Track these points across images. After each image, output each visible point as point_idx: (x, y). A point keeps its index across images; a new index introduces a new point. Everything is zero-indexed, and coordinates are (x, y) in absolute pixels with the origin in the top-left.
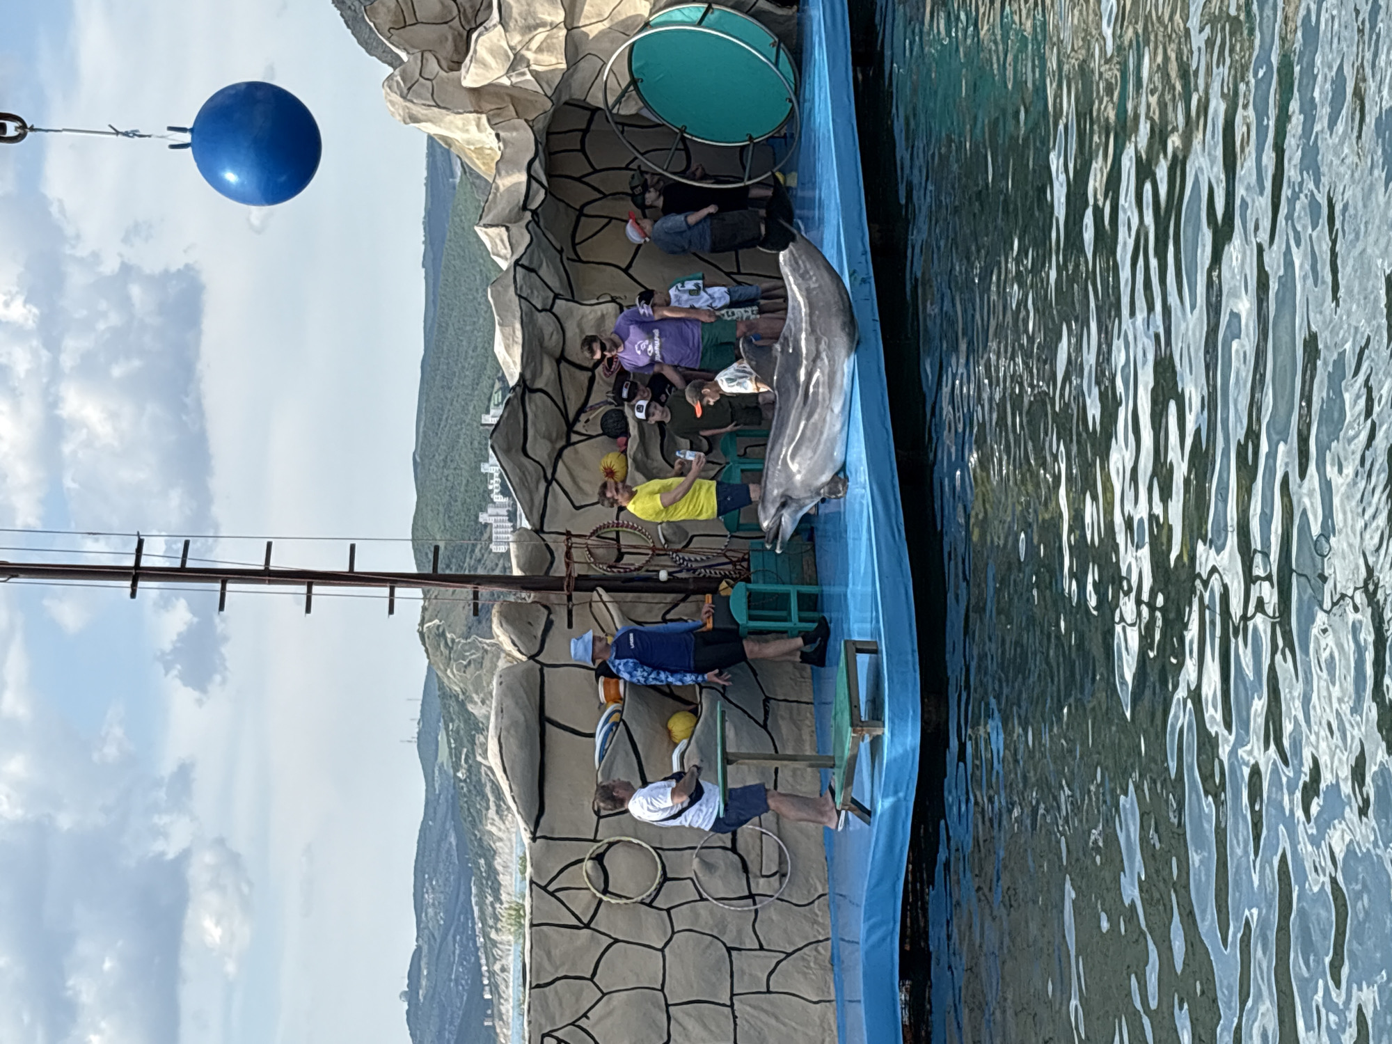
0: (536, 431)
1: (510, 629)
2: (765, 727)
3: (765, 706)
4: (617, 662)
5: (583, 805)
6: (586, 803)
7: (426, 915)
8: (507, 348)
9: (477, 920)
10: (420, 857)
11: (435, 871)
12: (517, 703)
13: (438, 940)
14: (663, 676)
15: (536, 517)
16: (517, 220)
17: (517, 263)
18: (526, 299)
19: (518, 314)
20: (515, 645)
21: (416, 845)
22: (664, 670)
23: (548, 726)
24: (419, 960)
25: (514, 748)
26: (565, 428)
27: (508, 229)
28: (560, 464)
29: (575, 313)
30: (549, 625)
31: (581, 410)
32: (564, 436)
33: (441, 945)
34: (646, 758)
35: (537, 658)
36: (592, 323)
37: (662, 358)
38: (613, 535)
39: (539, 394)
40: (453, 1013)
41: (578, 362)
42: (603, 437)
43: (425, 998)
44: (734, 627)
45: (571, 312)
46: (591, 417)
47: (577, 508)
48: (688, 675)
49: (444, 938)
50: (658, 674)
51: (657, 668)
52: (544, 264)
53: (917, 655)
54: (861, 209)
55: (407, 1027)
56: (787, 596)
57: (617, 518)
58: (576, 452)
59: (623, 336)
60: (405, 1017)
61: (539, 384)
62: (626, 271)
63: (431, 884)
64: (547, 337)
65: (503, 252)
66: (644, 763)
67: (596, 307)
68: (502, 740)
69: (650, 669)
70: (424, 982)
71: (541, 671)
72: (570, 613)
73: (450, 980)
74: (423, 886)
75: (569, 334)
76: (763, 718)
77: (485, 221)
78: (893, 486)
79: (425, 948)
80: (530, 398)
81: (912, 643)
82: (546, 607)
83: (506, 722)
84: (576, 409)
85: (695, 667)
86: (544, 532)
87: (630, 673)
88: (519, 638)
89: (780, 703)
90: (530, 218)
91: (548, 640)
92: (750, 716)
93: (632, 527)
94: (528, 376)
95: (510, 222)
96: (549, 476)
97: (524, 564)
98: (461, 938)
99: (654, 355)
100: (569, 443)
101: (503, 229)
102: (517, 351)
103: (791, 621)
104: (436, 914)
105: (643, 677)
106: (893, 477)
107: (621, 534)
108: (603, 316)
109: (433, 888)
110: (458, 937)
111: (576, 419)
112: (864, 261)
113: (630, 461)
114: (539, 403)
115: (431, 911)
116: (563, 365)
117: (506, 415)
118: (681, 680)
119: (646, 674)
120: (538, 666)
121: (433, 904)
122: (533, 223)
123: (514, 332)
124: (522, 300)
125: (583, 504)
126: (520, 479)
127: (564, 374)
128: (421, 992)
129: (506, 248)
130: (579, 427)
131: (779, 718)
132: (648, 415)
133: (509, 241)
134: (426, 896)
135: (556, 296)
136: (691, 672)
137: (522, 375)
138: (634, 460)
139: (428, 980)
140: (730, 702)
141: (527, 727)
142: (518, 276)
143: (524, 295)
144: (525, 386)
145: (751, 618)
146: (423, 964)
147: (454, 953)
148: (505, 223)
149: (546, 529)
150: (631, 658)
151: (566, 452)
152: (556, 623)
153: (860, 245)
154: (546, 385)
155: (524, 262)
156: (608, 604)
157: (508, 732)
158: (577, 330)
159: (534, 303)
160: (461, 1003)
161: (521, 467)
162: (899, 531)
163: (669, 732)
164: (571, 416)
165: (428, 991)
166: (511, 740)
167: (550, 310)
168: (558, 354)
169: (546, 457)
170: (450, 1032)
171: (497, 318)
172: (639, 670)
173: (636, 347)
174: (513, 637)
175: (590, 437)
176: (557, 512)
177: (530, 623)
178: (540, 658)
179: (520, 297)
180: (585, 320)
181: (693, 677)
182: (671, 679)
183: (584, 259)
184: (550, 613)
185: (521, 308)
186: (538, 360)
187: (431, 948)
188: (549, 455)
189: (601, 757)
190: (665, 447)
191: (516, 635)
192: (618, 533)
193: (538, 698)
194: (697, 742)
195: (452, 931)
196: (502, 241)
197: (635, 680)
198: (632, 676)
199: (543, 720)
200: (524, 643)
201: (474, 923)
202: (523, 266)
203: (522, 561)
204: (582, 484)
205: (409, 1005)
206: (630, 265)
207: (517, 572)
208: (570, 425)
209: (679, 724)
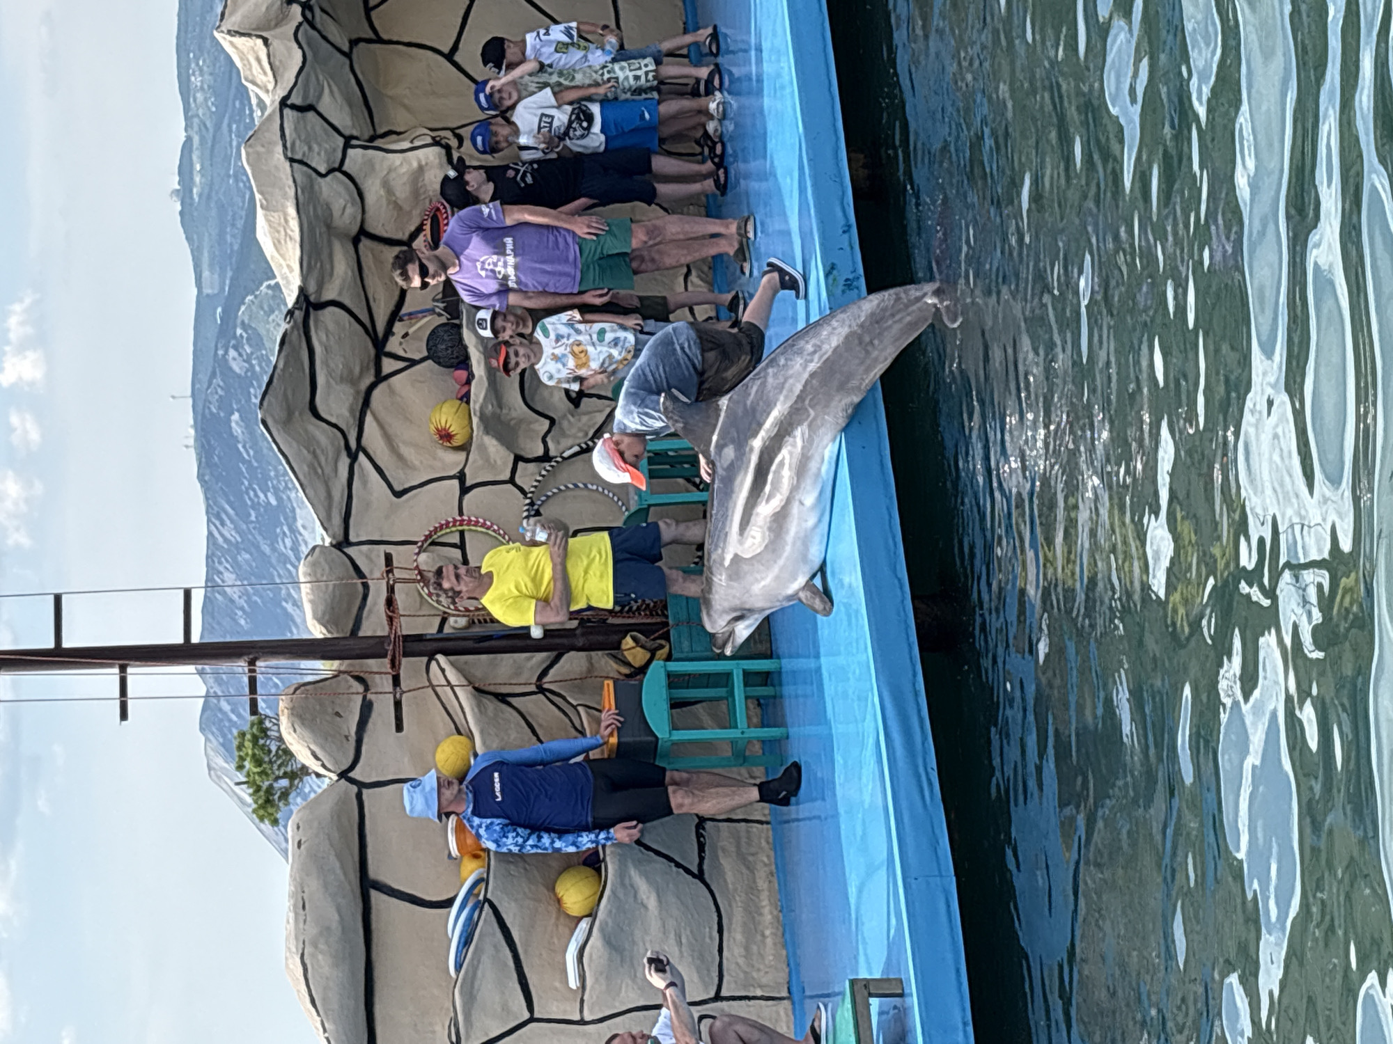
0: (330, 374)
1: (307, 734)
2: (700, 876)
3: (699, 835)
4: (476, 821)
5: (434, 1032)
6: (438, 1028)
7: (195, 100)
8: (277, 245)
9: (255, 107)
10: (183, 34)
11: (201, 49)
12: (326, 886)
13: (211, 130)
14: (546, 840)
15: (337, 520)
16: (280, 21)
17: (284, 103)
18: (301, 162)
19: (292, 192)
20: (317, 758)
21: (176, 19)
22: (548, 831)
23: (374, 894)
24: (191, 151)
25: (326, 970)
26: (372, 351)
27: (266, 42)
28: (369, 419)
29: (377, 167)
30: (367, 708)
31: (394, 316)
32: (372, 365)
33: (214, 137)
34: (526, 952)
35: (351, 775)
36: (405, 179)
37: (518, 282)
38: (456, 539)
39: (331, 309)
40: (234, 214)
41: (385, 235)
42: (430, 362)
43: (200, 196)
44: (650, 738)
45: (371, 164)
46: (411, 331)
47: (398, 494)
48: (584, 834)
49: (218, 127)
50: (540, 838)
51: (536, 828)
52: (326, 90)
53: (970, 1029)
54: (837, 139)
55: (181, 230)
56: (728, 675)
57: (461, 513)
58: (392, 391)
59: (457, 249)
60: (179, 218)
61: (330, 294)
62: (449, 57)
63: (197, 64)
64: (336, 213)
65: (261, 78)
66: (522, 956)
67: (410, 154)
68: (307, 961)
69: (528, 831)
70: (197, 179)
71: (359, 796)
72: (398, 705)
73: (229, 176)
74: (188, 67)
75: (370, 199)
76: (697, 861)
77: (232, 22)
78: (916, 694)
79: (196, 139)
80: (316, 321)
81: (964, 1010)
82: (359, 679)
83: (312, 930)
84: (388, 312)
85: (594, 822)
86: (350, 544)
87: (496, 842)
88: (322, 747)
89: (721, 824)
90: (300, 19)
91: (366, 740)
92: (678, 865)
93: (483, 525)
94: (312, 288)
95: (268, 29)
96: (353, 444)
97: (324, 614)
98: (238, 128)
99: (506, 278)
100: (380, 378)
101: (260, 42)
102: (294, 252)
103: (736, 727)
104: (206, 100)
105: (516, 844)
106: (915, 675)
107: (467, 536)
108: (421, 169)
109: (201, 70)
110: (234, 126)
111: (389, 332)
112: (846, 245)
113: (475, 420)
114: (331, 326)
115: (199, 96)
116: (365, 243)
117: (281, 365)
118: (574, 844)
119: (520, 840)
120: (355, 789)
121: (202, 88)
122: (306, 26)
123: (286, 221)
124: (296, 165)
125: (407, 486)
126: (311, 466)
127: (368, 261)
128: (195, 191)
129: (265, 73)
130: (393, 345)
131: (720, 853)
132: (495, 331)
133: (270, 63)
134: (193, 79)
135: (348, 142)
136: (588, 829)
137: (302, 291)
138: (483, 418)
139: (203, 176)
140: (648, 848)
141: (344, 930)
142: (286, 125)
143: (298, 157)
144: (308, 305)
145: (675, 727)
146: (195, 158)
147: (231, 146)
148: (259, 30)
149: (353, 538)
150: (497, 817)
151: (376, 393)
152: (376, 707)
153: (839, 214)
154: (340, 294)
155: (296, 99)
156: (456, 689)
157: (316, 947)
158: (382, 192)
159: (313, 165)
160: (243, 202)
161: (309, 444)
162: (929, 780)
163: (559, 901)
164: (381, 327)
165: (202, 188)
166: (320, 957)
167: (339, 169)
168: (355, 229)
169: (347, 414)
170: (233, 236)
171: (258, 196)
172: (511, 835)
173: (479, 265)
174: (313, 747)
175: (413, 363)
176: (368, 505)
177: (338, 714)
178: (355, 774)
179: (292, 160)
180: (393, 175)
181: (592, 836)
182: (558, 844)
183: (385, 36)
184: (367, 689)
185: (294, 181)
186: (325, 256)
187: (203, 139)
188: (352, 411)
189: (459, 967)
190: (527, 385)
191: (315, 743)
192: (462, 533)
193: (357, 858)
194: (602, 930)
195: (226, 121)
196: (258, 60)
197: (504, 850)
198: (499, 846)
199: (367, 885)
200: (330, 755)
201: (252, 111)
202: (293, 107)
203: (321, 608)
204: (406, 451)
205: (182, 204)
206: (455, 48)
207: (317, 631)
208: (379, 344)
209: (574, 894)
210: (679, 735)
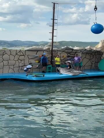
0: (68, 51)
17: (86, 49)
18: (82, 50)
28: (65, 52)
30: (48, 51)
31: (70, 54)
43: (17, 42)
44: (47, 66)
47: (60, 54)
56: (50, 70)
58: (66, 54)
67: (81, 55)
72: (49, 53)
75: (78, 53)
82: (50, 51)
89: (39, 69)
91: (46, 51)
96: (63, 51)
99: (75, 60)
122: (90, 50)
127: (74, 53)
133: (88, 48)
135: (82, 52)
136: (42, 62)
142: (84, 49)
144: (73, 50)
148: (90, 48)
149: (58, 51)
156: (50, 56)
161: (64, 49)
168: (76, 52)
171: (80, 47)
172: (42, 58)
173: (76, 58)
175: (68, 55)
178: (44, 51)
183: (86, 54)
194: (35, 63)
199: (38, 51)
204: (63, 54)
207: (53, 49)
208: (69, 53)
209: (37, 61)
210: (47, 68)
